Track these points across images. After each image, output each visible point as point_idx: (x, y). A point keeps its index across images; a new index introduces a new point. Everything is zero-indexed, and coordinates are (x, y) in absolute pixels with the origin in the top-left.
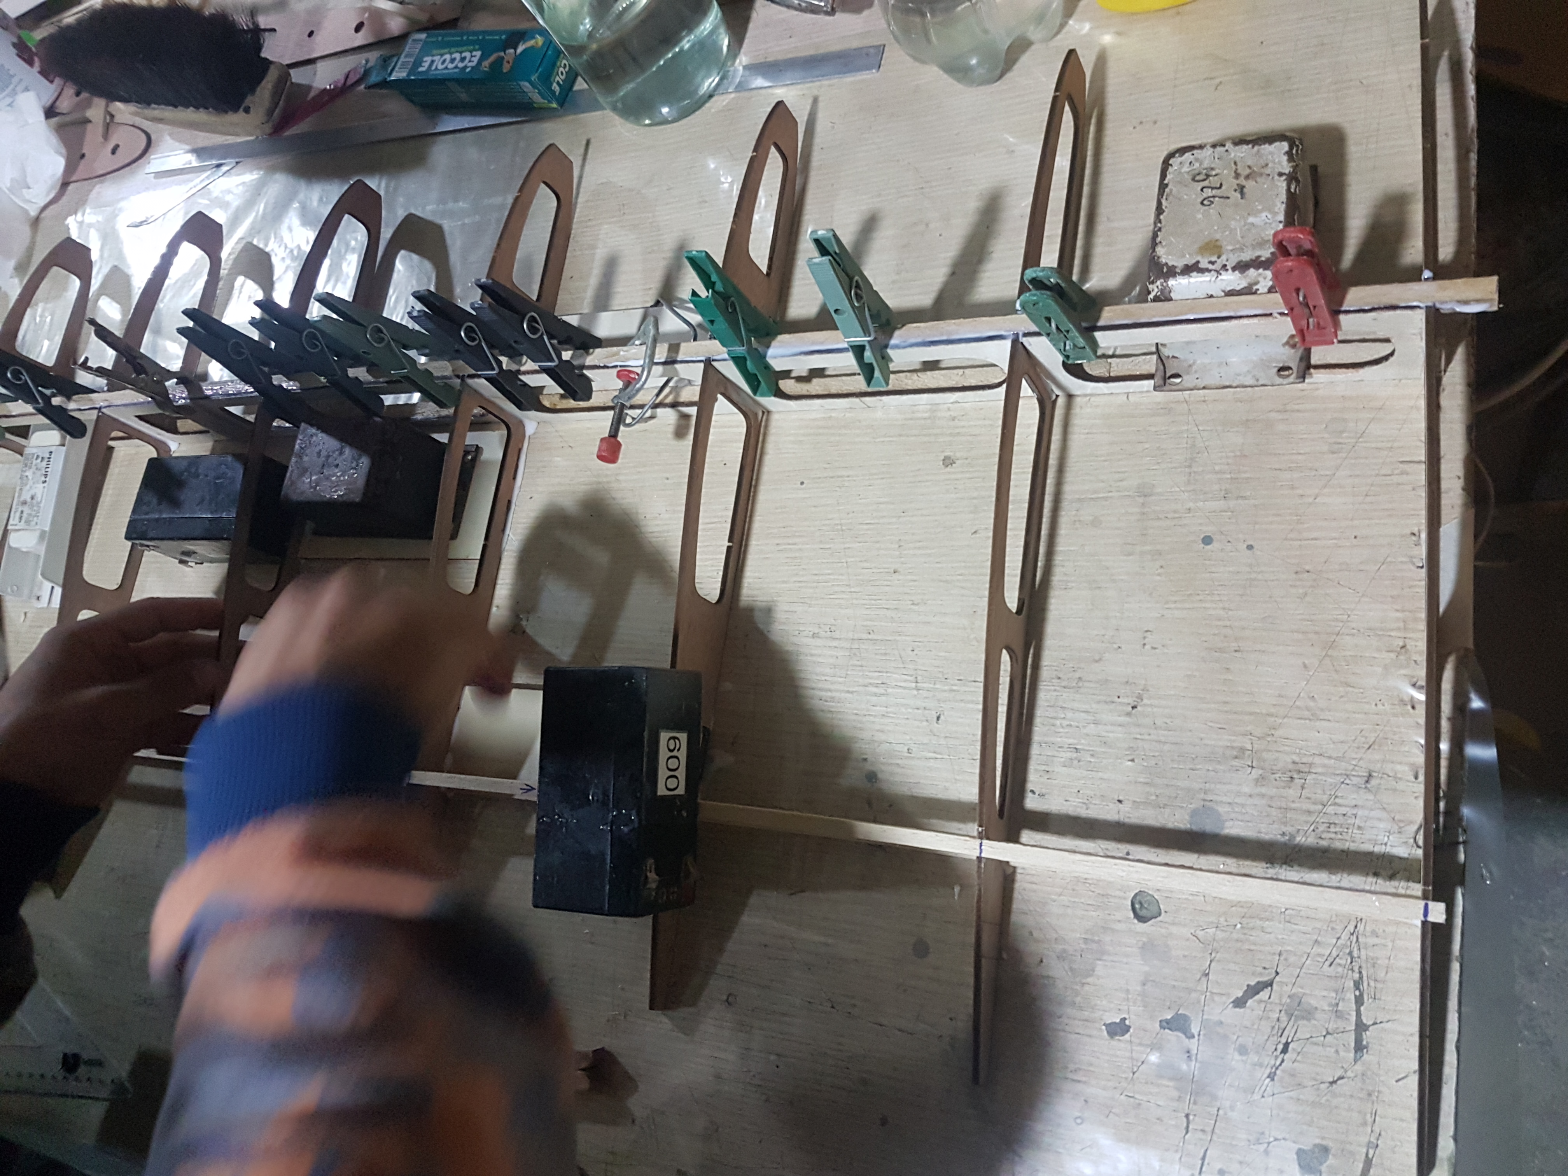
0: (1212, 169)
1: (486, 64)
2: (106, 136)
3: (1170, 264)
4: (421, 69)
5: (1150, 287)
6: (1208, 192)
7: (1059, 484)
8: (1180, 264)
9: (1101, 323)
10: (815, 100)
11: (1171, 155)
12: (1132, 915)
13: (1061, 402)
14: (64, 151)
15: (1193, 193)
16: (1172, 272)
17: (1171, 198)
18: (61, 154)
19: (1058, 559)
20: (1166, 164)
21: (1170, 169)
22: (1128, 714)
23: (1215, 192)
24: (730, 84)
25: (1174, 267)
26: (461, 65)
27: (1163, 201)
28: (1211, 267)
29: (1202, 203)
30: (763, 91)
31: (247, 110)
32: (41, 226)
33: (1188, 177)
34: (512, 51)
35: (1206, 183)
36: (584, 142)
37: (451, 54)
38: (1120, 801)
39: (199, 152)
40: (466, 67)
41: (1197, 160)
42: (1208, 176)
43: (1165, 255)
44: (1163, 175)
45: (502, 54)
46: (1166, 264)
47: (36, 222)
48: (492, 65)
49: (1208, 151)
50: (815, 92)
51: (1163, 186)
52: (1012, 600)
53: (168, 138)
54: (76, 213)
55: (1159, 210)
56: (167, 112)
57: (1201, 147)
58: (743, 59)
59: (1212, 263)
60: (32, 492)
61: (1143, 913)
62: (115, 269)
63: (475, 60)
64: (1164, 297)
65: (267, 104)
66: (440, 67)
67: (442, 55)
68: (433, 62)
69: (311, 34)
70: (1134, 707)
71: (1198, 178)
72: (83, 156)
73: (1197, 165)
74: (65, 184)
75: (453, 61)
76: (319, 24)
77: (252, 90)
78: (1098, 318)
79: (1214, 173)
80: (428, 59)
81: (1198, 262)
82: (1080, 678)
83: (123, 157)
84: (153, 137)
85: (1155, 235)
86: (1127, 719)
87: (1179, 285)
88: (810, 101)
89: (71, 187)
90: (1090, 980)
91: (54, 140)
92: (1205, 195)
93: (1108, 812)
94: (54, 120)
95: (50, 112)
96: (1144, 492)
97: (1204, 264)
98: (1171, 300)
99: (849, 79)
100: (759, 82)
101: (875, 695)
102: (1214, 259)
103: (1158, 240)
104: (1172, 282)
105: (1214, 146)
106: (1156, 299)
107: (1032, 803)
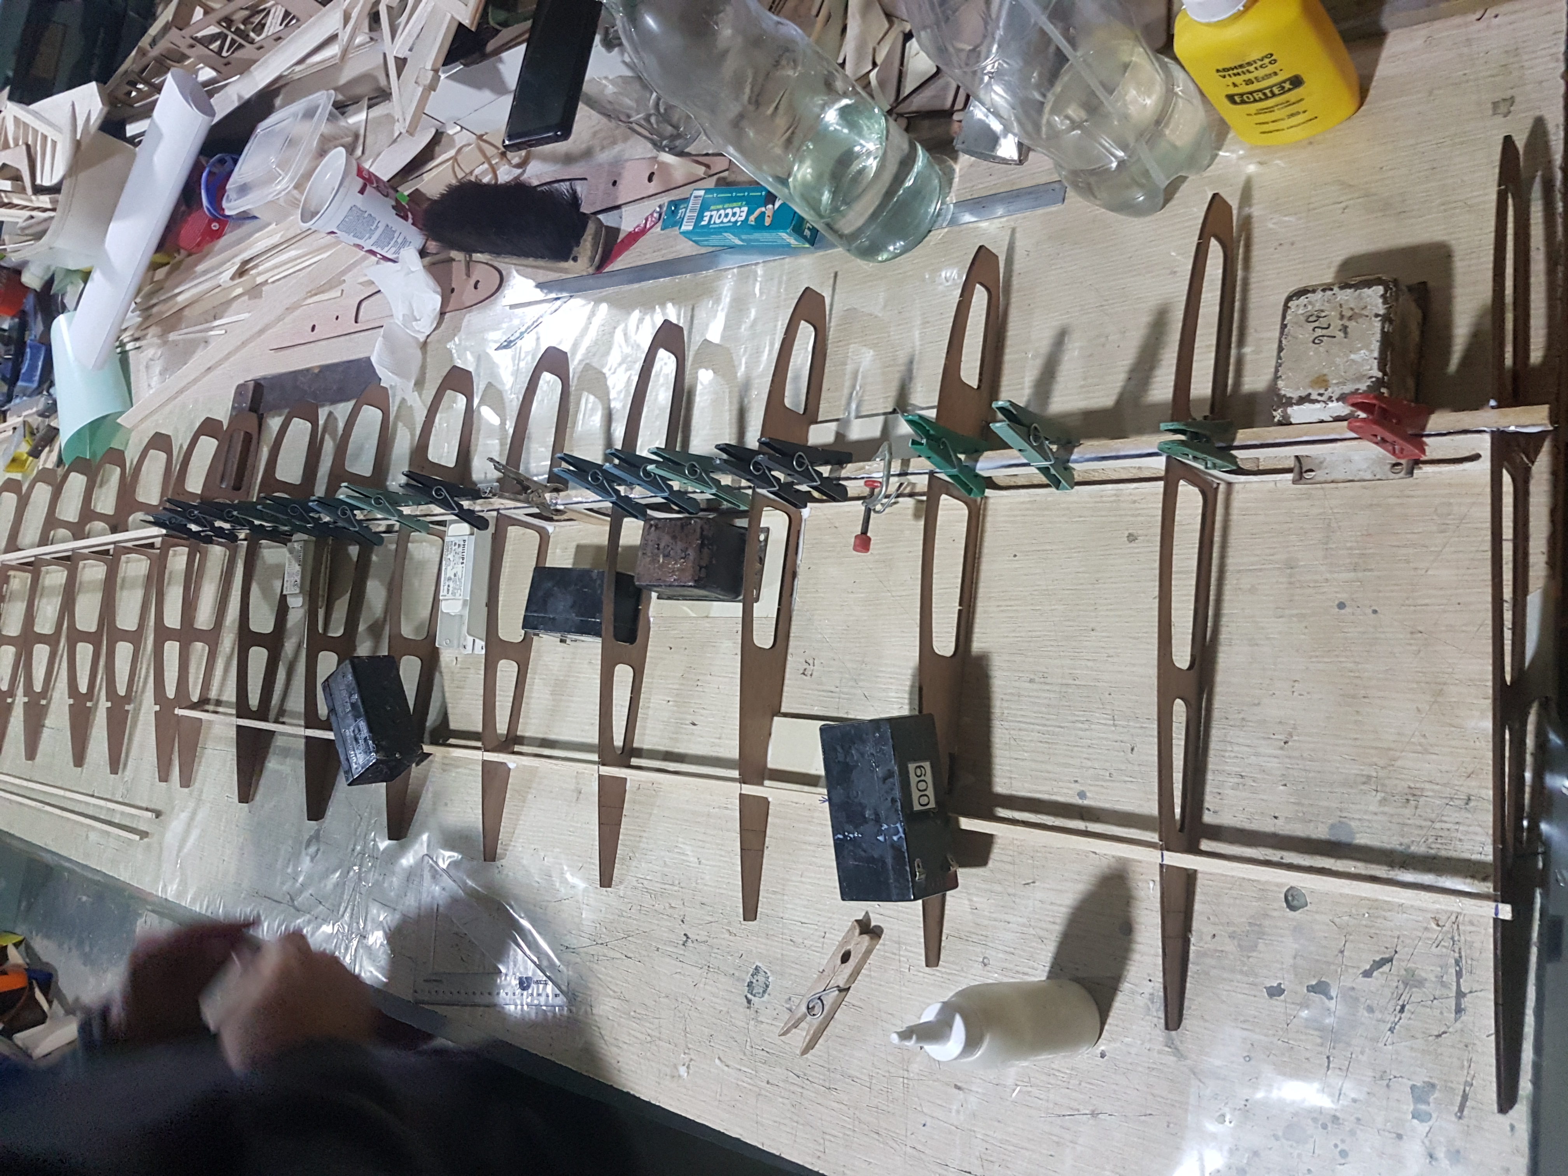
0: (1322, 311)
1: (752, 218)
2: (468, 275)
3: (1288, 395)
4: (703, 223)
5: (1275, 413)
6: (1319, 332)
7: (1223, 557)
8: (1295, 395)
9: (1236, 443)
10: (1013, 231)
11: (1289, 299)
12: (1285, 905)
13: (1222, 487)
14: (439, 290)
15: (1305, 333)
16: (1290, 402)
17: (1289, 338)
18: (435, 292)
19: (1224, 620)
20: (1286, 307)
21: (1289, 312)
22: (1282, 748)
23: (1324, 332)
24: (943, 221)
25: (1291, 398)
27: (1284, 342)
28: (1320, 398)
29: (1314, 342)
30: (971, 225)
31: (575, 259)
32: (429, 348)
33: (1303, 318)
34: (770, 206)
35: (1316, 324)
36: (832, 275)
37: (725, 209)
38: (1276, 817)
39: (540, 286)
40: (736, 222)
41: (1310, 303)
42: (1319, 317)
43: (1285, 388)
44: (1284, 317)
45: (763, 209)
46: (1284, 396)
47: (424, 345)
48: (756, 219)
49: (1319, 295)
50: (1012, 224)
51: (1284, 326)
52: (1182, 657)
53: (515, 273)
54: (453, 339)
55: (1280, 349)
56: (515, 260)
57: (1314, 291)
58: (952, 198)
59: (1321, 395)
60: (454, 571)
61: (1295, 903)
62: (490, 385)
64: (1286, 422)
65: (589, 253)
66: (718, 221)
67: (718, 210)
68: (711, 216)
69: (615, 183)
70: (1286, 743)
71: (1311, 319)
72: (453, 290)
73: (1310, 307)
74: (442, 314)
75: (726, 215)
76: (620, 174)
77: (578, 244)
78: (1233, 440)
79: (1323, 314)
80: (708, 214)
81: (1310, 394)
82: (1243, 719)
83: (483, 292)
84: (504, 273)
85: (1277, 371)
86: (1280, 752)
87: (1297, 413)
88: (1009, 232)
89: (447, 316)
90: (1254, 954)
91: (431, 282)
92: (1316, 335)
93: (1267, 826)
94: (427, 260)
95: (423, 253)
96: (1290, 565)
97: (1314, 396)
98: (1291, 424)
99: (1040, 211)
100: (968, 218)
101: (1081, 730)
102: (1322, 391)
103: (1279, 374)
104: (1289, 410)
105: (1324, 290)
106: (1280, 424)
107: (1208, 818)
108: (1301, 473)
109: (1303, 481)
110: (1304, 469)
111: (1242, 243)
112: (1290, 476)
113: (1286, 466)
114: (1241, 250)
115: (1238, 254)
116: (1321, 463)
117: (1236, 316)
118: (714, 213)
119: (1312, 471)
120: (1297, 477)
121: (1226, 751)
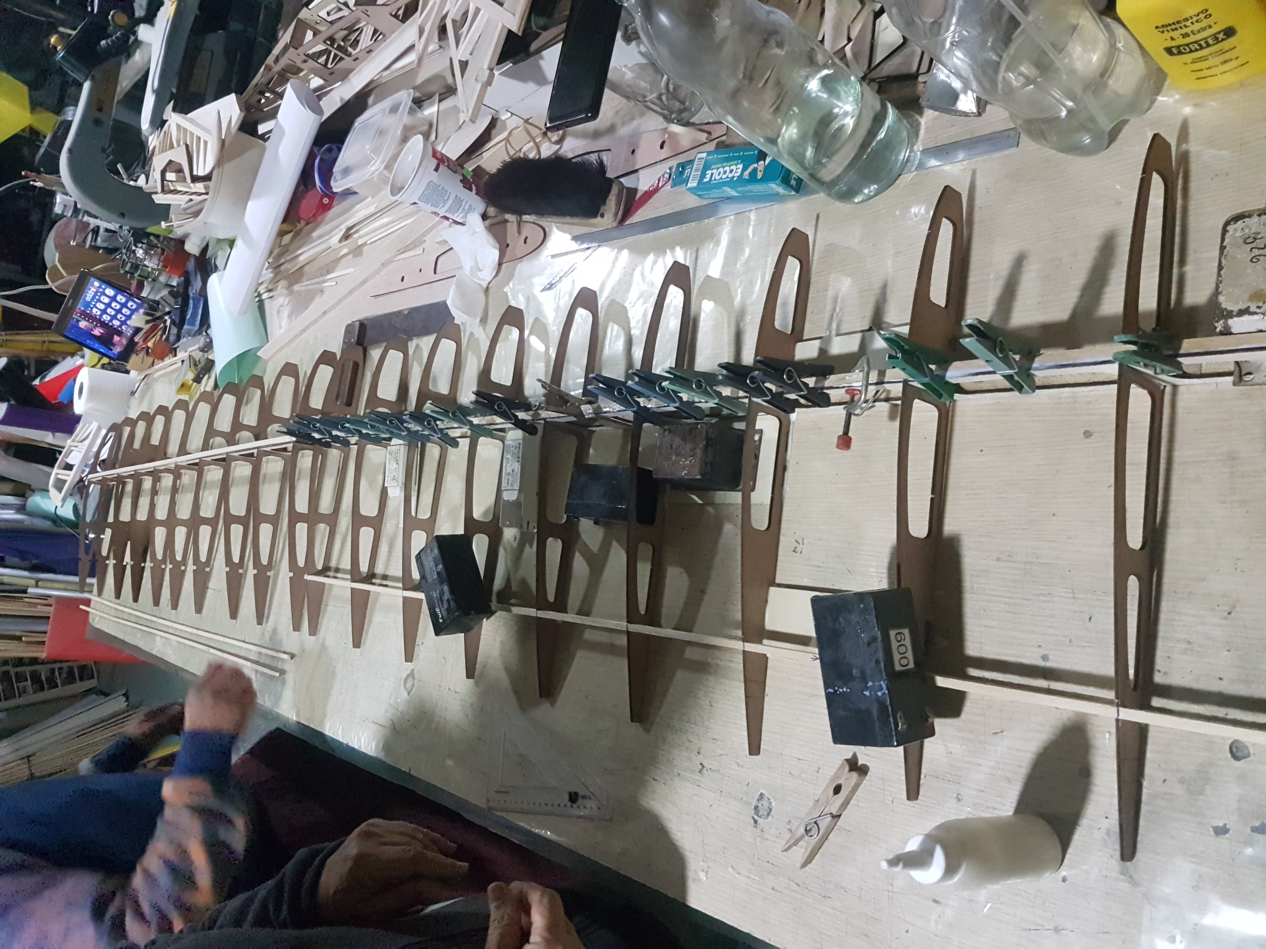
0: (1259, 233)
1: (746, 173)
2: (519, 232)
3: (1229, 308)
4: (705, 180)
5: (1216, 324)
6: (1256, 252)
7: (1170, 451)
8: (1235, 308)
9: (1182, 352)
10: (974, 173)
11: (1227, 223)
12: (1230, 755)
13: (1168, 389)
14: (497, 246)
15: (1243, 254)
16: (1230, 315)
17: (1228, 257)
18: (494, 247)
19: (1172, 506)
20: (1224, 231)
21: (1228, 235)
22: (1225, 618)
23: (1261, 252)
24: (912, 166)
25: (1232, 311)
26: (730, 176)
27: (1223, 260)
28: (1258, 311)
29: (1251, 261)
30: (936, 169)
31: (602, 216)
32: (491, 291)
33: (1241, 241)
34: (762, 162)
35: (1253, 245)
36: (815, 216)
37: (724, 167)
38: (1221, 679)
39: (575, 238)
40: (734, 177)
41: (1247, 227)
42: (1255, 239)
43: (1225, 302)
44: (1223, 240)
45: (756, 165)
46: (1226, 309)
47: (487, 290)
48: (750, 174)
49: (1255, 219)
50: (973, 167)
51: (1222, 248)
52: (1135, 539)
53: (555, 229)
54: (509, 283)
55: (1220, 268)
56: (556, 219)
57: (1250, 216)
58: (919, 147)
59: (1259, 307)
60: (512, 467)
61: (1239, 754)
62: (537, 320)
63: (739, 171)
64: (1227, 332)
65: (613, 210)
66: (718, 178)
67: (718, 169)
68: (712, 174)
69: (633, 152)
70: (1229, 613)
71: (1248, 241)
72: (508, 245)
73: (1247, 231)
74: (500, 264)
75: (725, 172)
76: (637, 144)
77: (604, 202)
78: (1179, 347)
79: (1259, 236)
80: (709, 172)
81: (1249, 307)
82: (1190, 592)
83: (531, 245)
84: (547, 230)
85: (1217, 287)
86: (1224, 622)
87: (1236, 324)
88: (970, 173)
89: (504, 266)
90: (1202, 797)
91: (491, 240)
92: (1253, 255)
93: (1213, 686)
94: (488, 222)
95: (484, 217)
96: (1232, 458)
97: (1253, 309)
98: (1232, 334)
99: (997, 155)
100: (933, 162)
101: (1044, 601)
102: (1260, 304)
103: (1220, 289)
104: (1230, 322)
105: (1259, 215)
106: (1222, 333)
107: (1158, 678)
108: (1240, 377)
109: (1242, 383)
110: (1243, 373)
111: (1181, 175)
112: (1230, 379)
113: (1226, 370)
114: (1180, 182)
115: (1177, 185)
116: (1259, 367)
117: (1177, 239)
118: (715, 171)
119: (1250, 373)
120: (1237, 380)
121: (1174, 620)
